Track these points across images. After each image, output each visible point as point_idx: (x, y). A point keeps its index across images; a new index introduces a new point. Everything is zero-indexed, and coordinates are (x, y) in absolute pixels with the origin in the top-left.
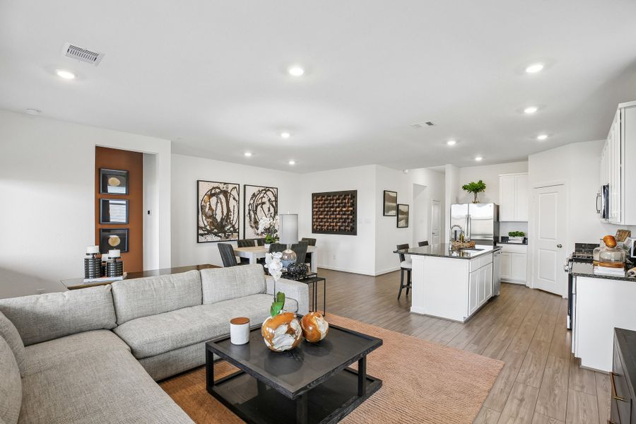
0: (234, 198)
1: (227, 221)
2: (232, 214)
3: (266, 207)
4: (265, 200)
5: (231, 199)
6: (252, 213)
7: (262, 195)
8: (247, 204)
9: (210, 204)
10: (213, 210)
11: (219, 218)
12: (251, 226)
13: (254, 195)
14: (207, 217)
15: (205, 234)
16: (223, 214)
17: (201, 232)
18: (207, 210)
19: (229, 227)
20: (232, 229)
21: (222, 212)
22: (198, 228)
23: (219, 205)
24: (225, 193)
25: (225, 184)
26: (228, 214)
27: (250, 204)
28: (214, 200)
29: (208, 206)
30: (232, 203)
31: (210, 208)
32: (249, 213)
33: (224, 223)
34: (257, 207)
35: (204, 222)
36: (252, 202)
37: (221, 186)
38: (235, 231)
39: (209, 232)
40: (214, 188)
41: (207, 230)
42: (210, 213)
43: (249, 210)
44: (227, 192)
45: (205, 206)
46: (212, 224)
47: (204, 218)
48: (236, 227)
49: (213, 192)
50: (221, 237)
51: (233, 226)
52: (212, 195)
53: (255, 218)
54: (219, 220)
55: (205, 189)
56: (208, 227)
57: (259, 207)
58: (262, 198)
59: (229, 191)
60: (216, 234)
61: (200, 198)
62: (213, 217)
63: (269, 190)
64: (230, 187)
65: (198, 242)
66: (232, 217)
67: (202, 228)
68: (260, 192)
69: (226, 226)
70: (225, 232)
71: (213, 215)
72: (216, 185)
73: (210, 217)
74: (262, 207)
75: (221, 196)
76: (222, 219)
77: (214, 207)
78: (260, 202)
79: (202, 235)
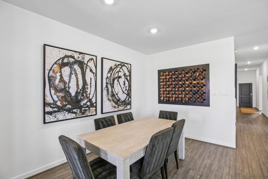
0: (91, 71)
1: (83, 95)
2: (89, 87)
3: (122, 80)
4: (121, 74)
5: (88, 71)
6: (109, 86)
7: (118, 69)
8: (105, 77)
9: (61, 76)
10: (65, 83)
11: (73, 91)
12: (109, 99)
13: (111, 68)
14: (57, 90)
15: (55, 112)
16: (78, 87)
17: (48, 109)
18: (57, 82)
19: (86, 101)
20: (89, 104)
21: (78, 85)
22: (45, 104)
23: (73, 76)
24: (81, 64)
25: (80, 53)
26: (84, 87)
27: (107, 77)
28: (66, 71)
29: (58, 77)
30: (89, 75)
31: (62, 80)
32: (107, 87)
33: (79, 98)
34: (114, 80)
35: (52, 97)
36: (109, 75)
37: (76, 56)
38: (92, 105)
39: (60, 109)
40: (66, 56)
41: (58, 107)
42: (61, 86)
43: (107, 83)
44: (83, 62)
45: (55, 78)
46: (64, 98)
47: (53, 92)
48: (94, 100)
49: (66, 60)
50: (75, 113)
51: (90, 101)
52: (63, 65)
53: (112, 91)
54: (73, 94)
55: (53, 56)
56: (59, 103)
57: (116, 81)
58: (118, 72)
59: (86, 62)
60: (69, 111)
61: (48, 67)
62: (65, 90)
63: (124, 65)
64: (87, 58)
65: (45, 123)
66: (89, 91)
67: (49, 105)
68: (117, 66)
69: (81, 100)
70: (80, 108)
71: (65, 88)
72: (69, 53)
73: (61, 91)
74: (118, 81)
75: (76, 67)
76: (77, 93)
77: (66, 79)
78: (116, 76)
79: (50, 113)
